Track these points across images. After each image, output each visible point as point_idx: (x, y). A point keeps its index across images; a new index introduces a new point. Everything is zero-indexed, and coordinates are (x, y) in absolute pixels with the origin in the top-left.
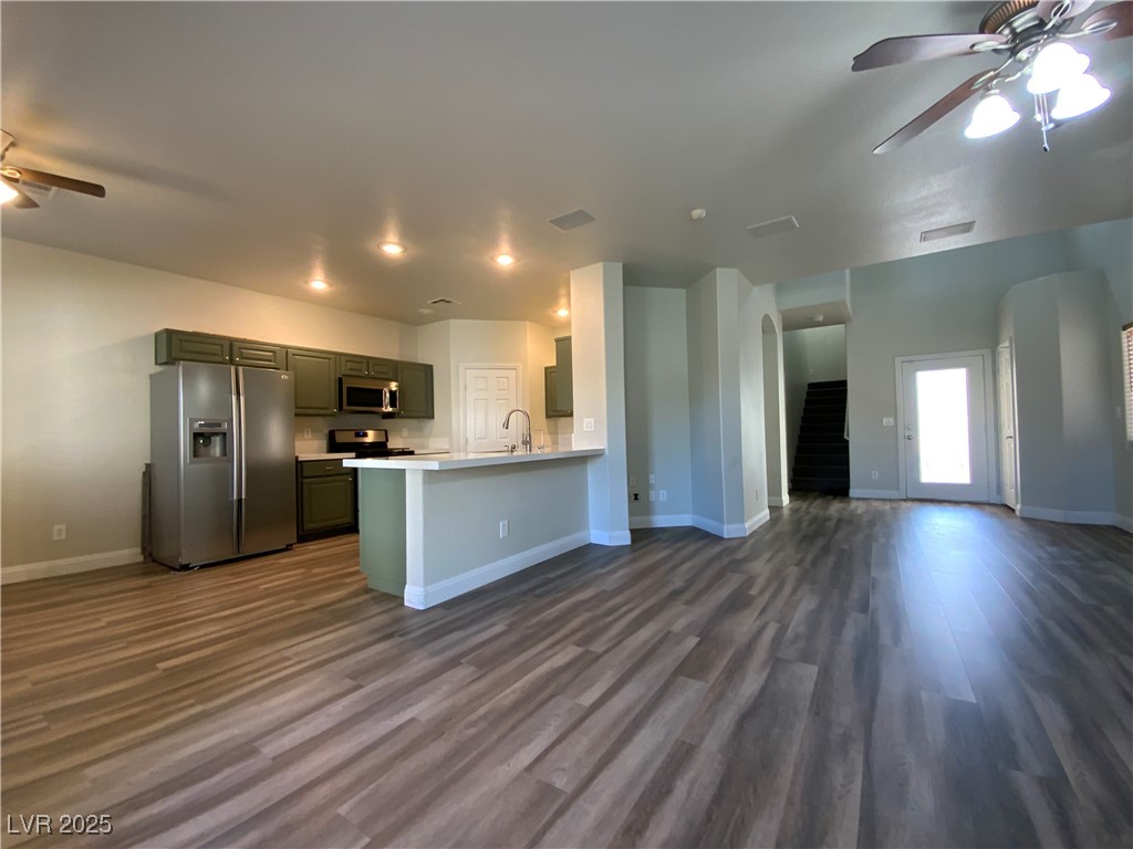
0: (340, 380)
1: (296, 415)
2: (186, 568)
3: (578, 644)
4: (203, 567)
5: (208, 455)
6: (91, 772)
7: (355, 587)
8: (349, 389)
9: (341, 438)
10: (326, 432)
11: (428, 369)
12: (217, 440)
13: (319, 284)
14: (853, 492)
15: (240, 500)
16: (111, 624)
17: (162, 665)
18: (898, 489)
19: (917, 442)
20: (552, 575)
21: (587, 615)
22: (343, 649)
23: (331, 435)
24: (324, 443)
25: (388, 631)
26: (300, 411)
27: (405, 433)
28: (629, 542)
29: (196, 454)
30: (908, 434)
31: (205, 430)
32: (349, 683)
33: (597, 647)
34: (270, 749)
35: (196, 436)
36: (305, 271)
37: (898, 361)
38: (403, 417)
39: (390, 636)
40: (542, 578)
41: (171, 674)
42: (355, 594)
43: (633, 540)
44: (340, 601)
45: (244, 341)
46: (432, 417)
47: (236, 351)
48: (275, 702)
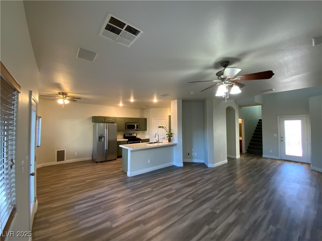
0: (126, 123)
1: (118, 131)
2: (97, 162)
3: (152, 188)
4: (100, 162)
5: (102, 141)
6: (74, 196)
7: (121, 170)
8: (128, 125)
9: (126, 136)
10: (123, 134)
11: (146, 119)
12: (103, 138)
13: (121, 105)
14: (264, 156)
15: (106, 150)
16: (82, 173)
17: (87, 181)
18: (278, 156)
19: (284, 142)
20: (159, 173)
21: (159, 183)
22: (113, 183)
23: (124, 135)
24: (123, 137)
25: (122, 180)
26: (118, 130)
27: (141, 134)
28: (183, 166)
29: (99, 141)
30: (282, 139)
31: (100, 136)
32: (111, 189)
33: (154, 190)
34: (96, 197)
35: (99, 137)
36: (119, 102)
37: (278, 117)
38: (139, 131)
39: (121, 181)
40: (156, 173)
41: (88, 183)
42: (120, 172)
43: (184, 166)
44: (117, 173)
45: (107, 117)
46: (146, 130)
47: (105, 119)
48: (99, 190)
